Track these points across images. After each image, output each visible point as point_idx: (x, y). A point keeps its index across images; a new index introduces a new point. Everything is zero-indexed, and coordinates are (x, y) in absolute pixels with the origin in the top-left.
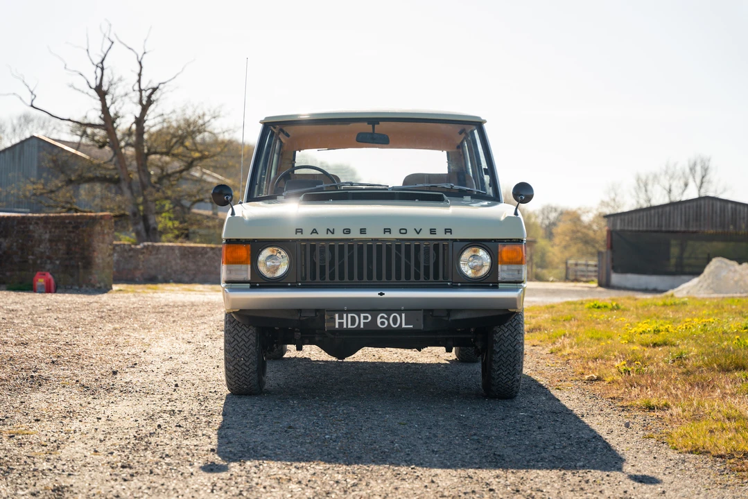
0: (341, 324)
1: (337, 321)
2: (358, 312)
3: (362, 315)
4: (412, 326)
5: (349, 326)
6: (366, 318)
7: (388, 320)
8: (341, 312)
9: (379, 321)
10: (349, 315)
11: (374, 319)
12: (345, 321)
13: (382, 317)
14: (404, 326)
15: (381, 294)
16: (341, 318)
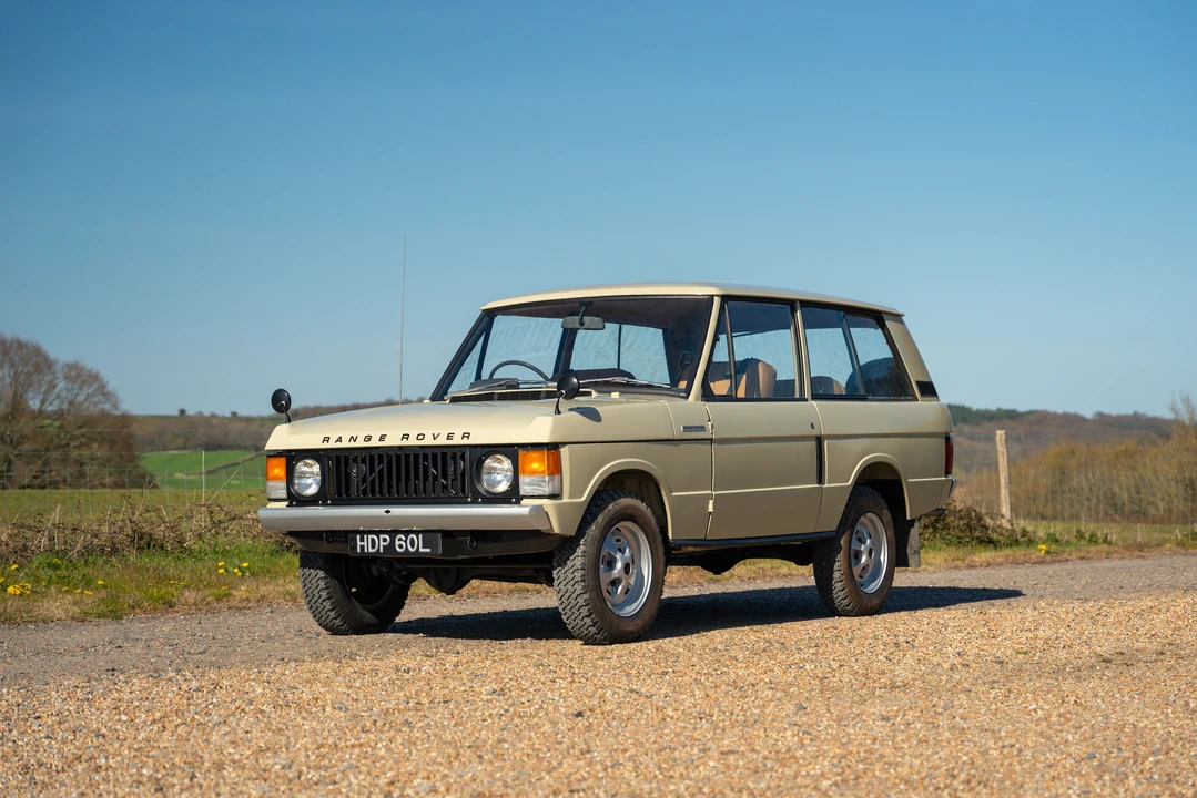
0: (362, 547)
1: (359, 543)
2: (378, 533)
3: (382, 536)
4: (429, 550)
5: (371, 550)
6: (385, 540)
7: (406, 542)
8: (363, 533)
9: (397, 543)
10: (370, 536)
11: (393, 542)
12: (365, 543)
13: (400, 539)
14: (421, 550)
15: (388, 512)
16: (362, 540)
